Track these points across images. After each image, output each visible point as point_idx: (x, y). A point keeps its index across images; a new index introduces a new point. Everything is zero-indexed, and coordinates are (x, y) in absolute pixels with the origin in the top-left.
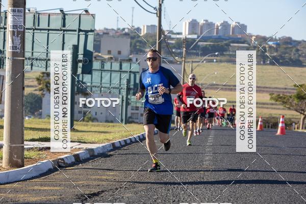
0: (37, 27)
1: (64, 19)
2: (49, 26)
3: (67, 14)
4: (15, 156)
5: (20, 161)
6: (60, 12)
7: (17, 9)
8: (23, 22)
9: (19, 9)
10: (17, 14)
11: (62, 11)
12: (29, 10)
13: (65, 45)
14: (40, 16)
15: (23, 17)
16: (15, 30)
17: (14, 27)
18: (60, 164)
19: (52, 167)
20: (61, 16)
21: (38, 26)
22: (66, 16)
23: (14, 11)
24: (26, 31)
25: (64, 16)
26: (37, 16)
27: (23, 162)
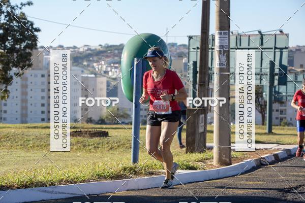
0: (239, 47)
1: (262, 39)
2: (249, 45)
3: (264, 35)
4: (224, 156)
5: (228, 160)
6: (258, 33)
7: (222, 32)
8: (228, 43)
9: (225, 31)
10: (223, 36)
11: (260, 32)
12: (232, 33)
13: (263, 61)
14: (242, 37)
15: (228, 38)
16: (222, 50)
17: (221, 47)
18: (262, 162)
19: (255, 166)
20: (259, 37)
21: (240, 45)
22: (264, 37)
23: (220, 34)
24: (231, 50)
25: (262, 37)
26: (239, 38)
27: (230, 161)
